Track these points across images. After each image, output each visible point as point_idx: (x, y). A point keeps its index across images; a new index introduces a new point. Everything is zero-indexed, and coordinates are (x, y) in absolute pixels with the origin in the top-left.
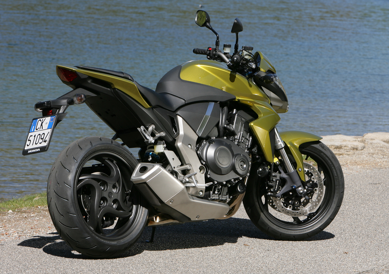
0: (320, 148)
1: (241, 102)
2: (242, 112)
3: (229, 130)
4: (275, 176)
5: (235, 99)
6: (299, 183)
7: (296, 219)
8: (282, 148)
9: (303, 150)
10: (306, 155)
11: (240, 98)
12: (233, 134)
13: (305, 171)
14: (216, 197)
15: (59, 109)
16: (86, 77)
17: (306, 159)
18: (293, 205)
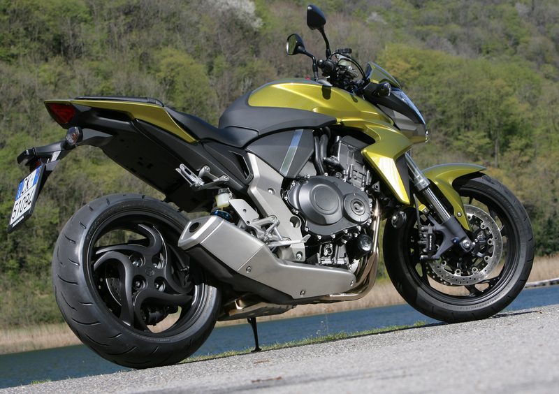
0: (485, 182)
1: (346, 125)
2: (348, 138)
3: (332, 164)
4: (426, 231)
5: (335, 121)
6: (462, 234)
7: (471, 288)
8: (426, 188)
9: (461, 189)
10: (468, 198)
11: (343, 120)
12: (339, 168)
13: (469, 217)
14: (328, 261)
15: (50, 157)
16: (88, 109)
17: (470, 203)
18: (463, 268)
